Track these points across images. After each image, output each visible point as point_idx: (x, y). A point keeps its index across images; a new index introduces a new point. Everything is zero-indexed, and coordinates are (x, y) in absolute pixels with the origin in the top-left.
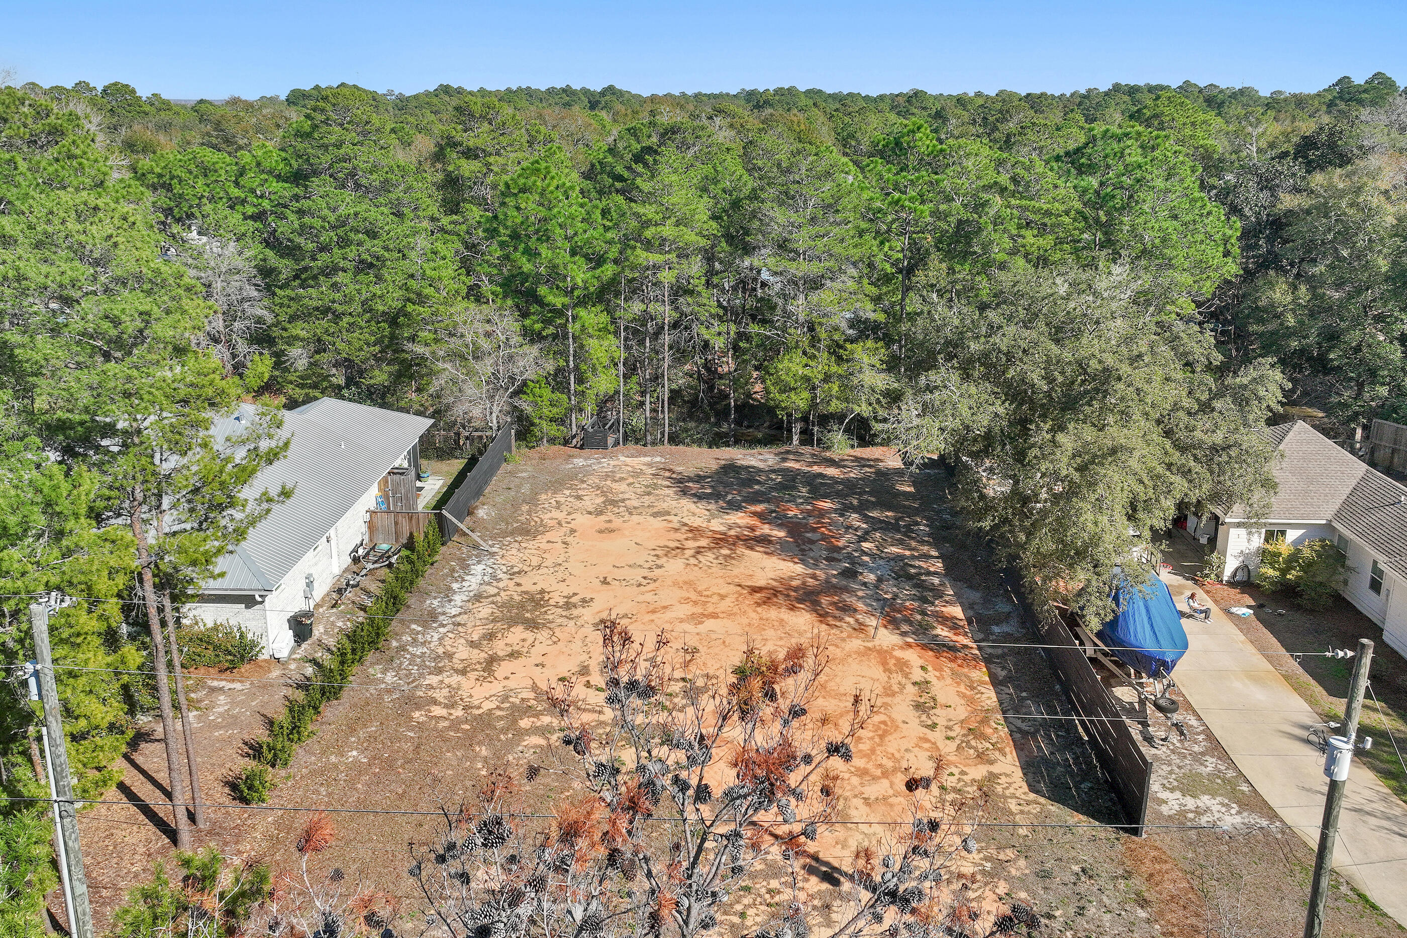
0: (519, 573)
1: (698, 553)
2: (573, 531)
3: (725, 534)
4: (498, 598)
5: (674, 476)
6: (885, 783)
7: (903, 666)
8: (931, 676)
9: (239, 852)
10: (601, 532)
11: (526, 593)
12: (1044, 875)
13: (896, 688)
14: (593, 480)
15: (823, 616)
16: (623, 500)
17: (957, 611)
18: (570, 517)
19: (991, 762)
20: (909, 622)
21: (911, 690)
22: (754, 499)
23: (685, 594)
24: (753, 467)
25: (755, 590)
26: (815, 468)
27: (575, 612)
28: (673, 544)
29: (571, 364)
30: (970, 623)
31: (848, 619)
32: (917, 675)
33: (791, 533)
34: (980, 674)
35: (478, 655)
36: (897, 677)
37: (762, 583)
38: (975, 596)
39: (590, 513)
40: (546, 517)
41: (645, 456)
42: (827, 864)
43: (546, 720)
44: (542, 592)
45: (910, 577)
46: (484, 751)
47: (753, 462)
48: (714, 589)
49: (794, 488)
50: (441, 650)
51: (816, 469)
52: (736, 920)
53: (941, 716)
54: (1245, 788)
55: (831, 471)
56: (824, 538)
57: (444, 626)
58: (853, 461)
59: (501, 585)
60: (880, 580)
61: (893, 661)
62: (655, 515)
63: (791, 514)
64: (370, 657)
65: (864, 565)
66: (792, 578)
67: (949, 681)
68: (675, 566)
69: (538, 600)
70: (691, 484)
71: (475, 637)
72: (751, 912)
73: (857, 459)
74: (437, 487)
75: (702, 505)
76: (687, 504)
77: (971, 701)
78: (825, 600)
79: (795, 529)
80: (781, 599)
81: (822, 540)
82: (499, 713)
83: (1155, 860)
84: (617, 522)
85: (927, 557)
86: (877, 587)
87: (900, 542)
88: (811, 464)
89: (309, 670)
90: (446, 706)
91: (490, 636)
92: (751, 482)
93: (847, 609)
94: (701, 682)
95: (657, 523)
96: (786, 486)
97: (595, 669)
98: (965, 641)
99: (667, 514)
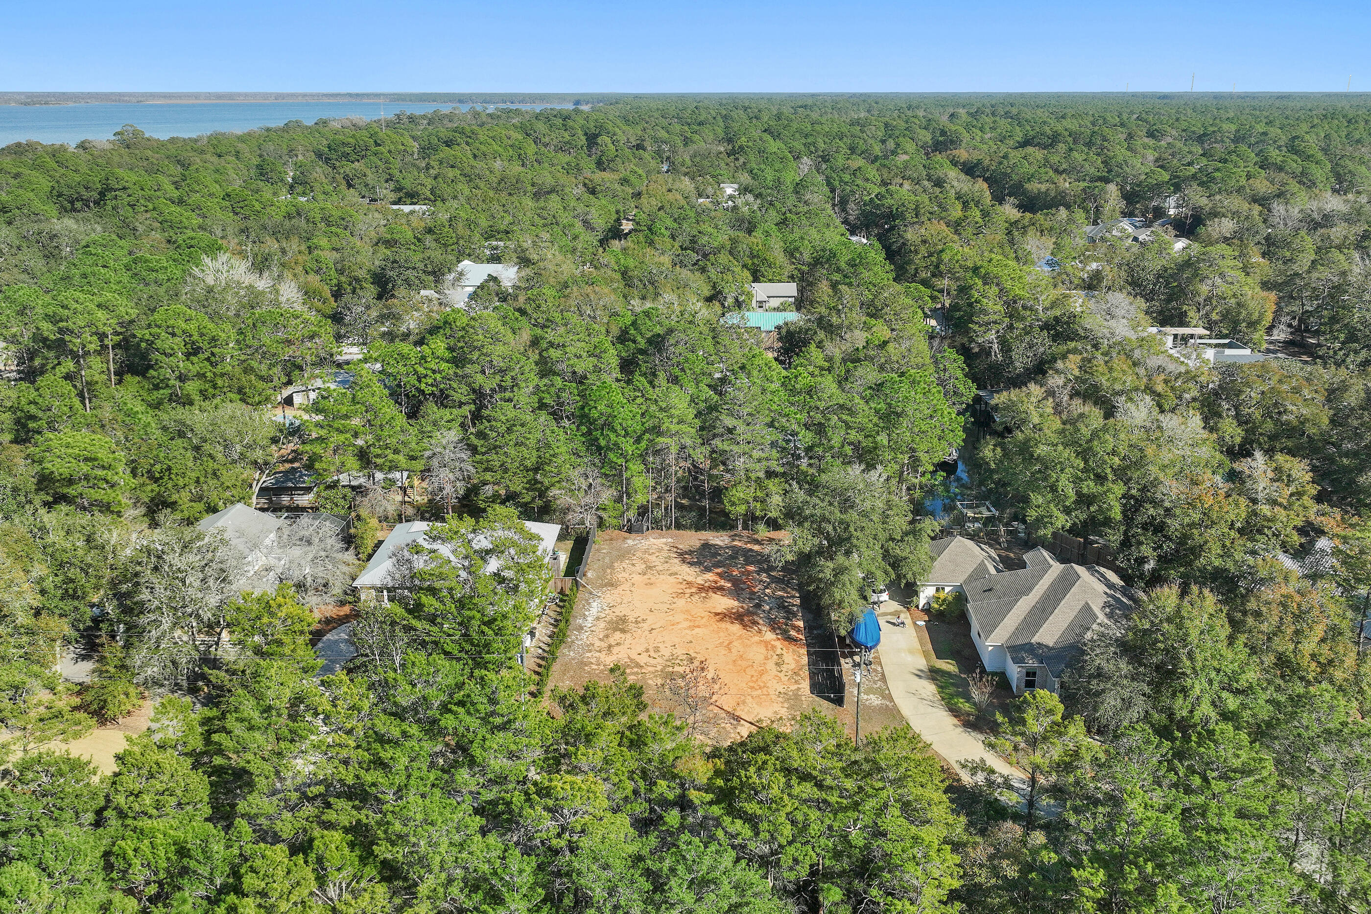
0: (613, 606)
1: (691, 595)
2: (633, 584)
3: (703, 585)
4: (606, 619)
5: (678, 551)
6: (760, 691)
7: (774, 647)
8: (784, 652)
10: (646, 584)
11: (618, 616)
13: (769, 657)
14: (639, 554)
15: (745, 626)
16: (655, 566)
17: (801, 624)
18: (631, 576)
19: (799, 684)
20: (780, 628)
21: (775, 657)
22: (717, 565)
23: (687, 617)
24: (717, 545)
25: (717, 614)
27: (640, 625)
28: (680, 591)
29: (624, 489)
30: (805, 629)
31: (755, 628)
32: (779, 651)
33: (733, 585)
34: (804, 651)
35: (604, 645)
36: (771, 653)
37: (719, 611)
39: (640, 574)
40: (620, 576)
41: (663, 538)
43: (636, 670)
44: (625, 615)
45: (784, 607)
47: (718, 542)
48: (699, 614)
49: (737, 558)
50: (588, 643)
51: (749, 546)
53: (784, 668)
54: (887, 692)
55: (756, 548)
57: (587, 632)
58: (768, 541)
59: (606, 612)
60: (771, 609)
61: (770, 646)
62: (671, 575)
63: (734, 574)
64: (562, 646)
65: (765, 601)
66: (733, 608)
67: (791, 654)
68: (681, 602)
69: (623, 620)
70: (687, 556)
71: (601, 637)
73: (771, 540)
74: (565, 558)
75: (693, 569)
76: (685, 568)
77: (797, 662)
78: (746, 619)
79: (736, 582)
80: (727, 619)
81: (748, 588)
83: (846, 714)
84: (653, 579)
85: (794, 597)
86: (769, 612)
87: (783, 589)
88: (746, 543)
89: (540, 651)
90: (597, 665)
91: (607, 636)
92: (716, 554)
93: (755, 623)
94: (693, 655)
95: (672, 579)
96: (733, 557)
97: (651, 650)
98: (801, 637)
99: (676, 574)
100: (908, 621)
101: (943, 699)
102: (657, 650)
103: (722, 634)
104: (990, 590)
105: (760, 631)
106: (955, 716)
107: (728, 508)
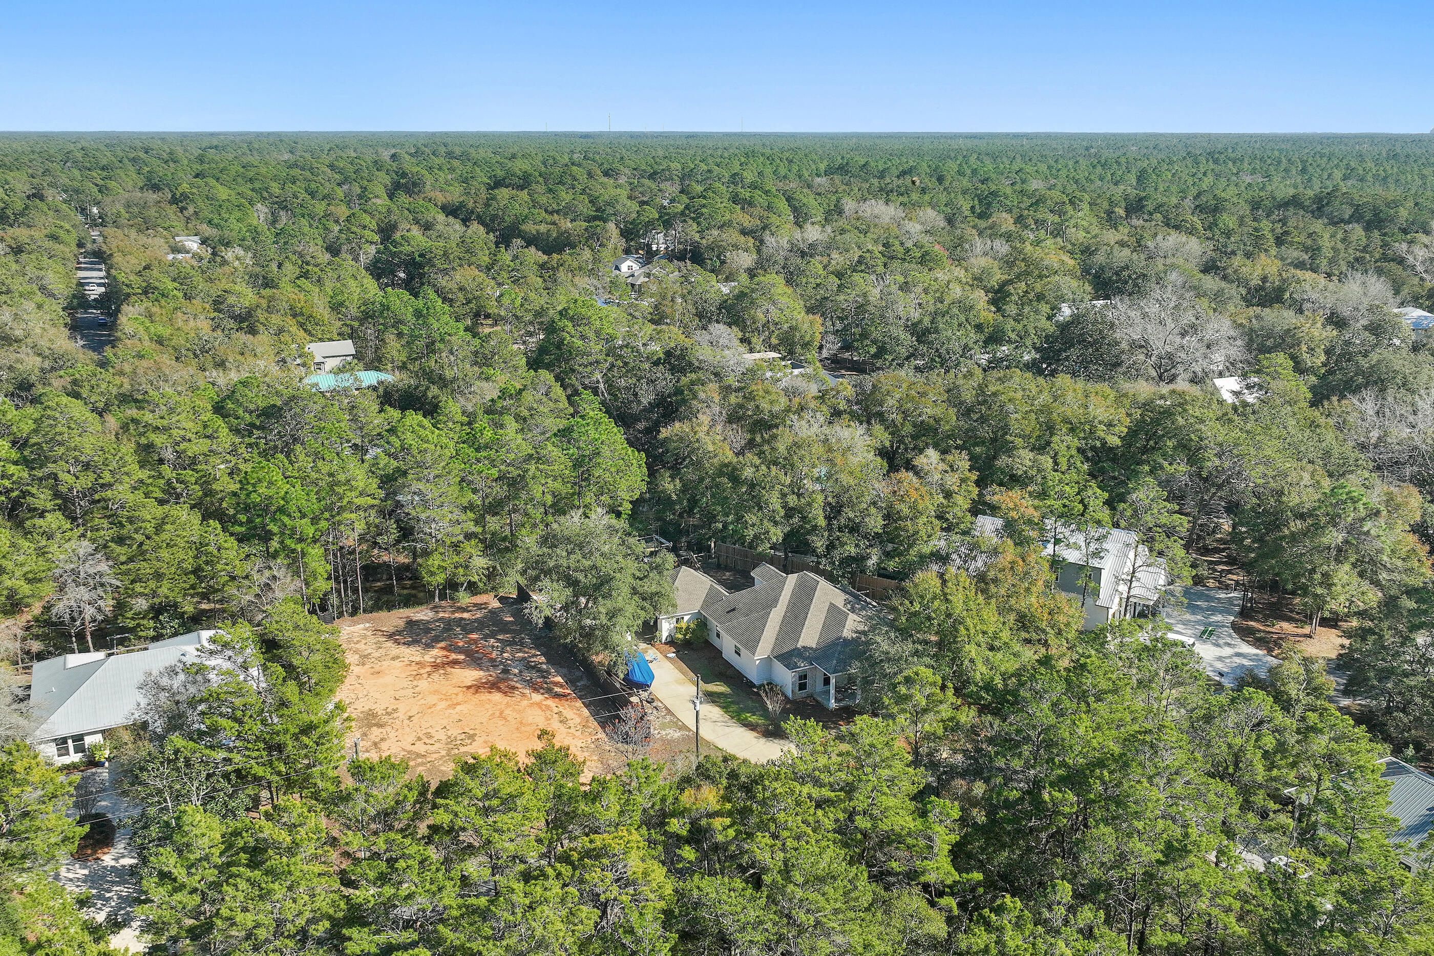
1: (429, 675)
3: (435, 663)
5: (385, 634)
7: (548, 707)
8: (561, 709)
10: (373, 674)
11: (363, 712)
13: (549, 716)
15: (505, 693)
16: (369, 654)
17: (559, 679)
19: (595, 735)
20: (542, 688)
21: (555, 716)
22: (437, 639)
23: (438, 697)
24: (423, 620)
25: (469, 687)
27: (394, 716)
28: (415, 673)
30: (567, 683)
31: (517, 693)
32: (556, 710)
33: (467, 656)
34: (579, 704)
36: (548, 713)
37: (469, 684)
38: (565, 671)
39: (358, 665)
41: (359, 624)
43: (420, 760)
44: (370, 710)
45: (533, 667)
47: (421, 617)
48: (450, 692)
49: (452, 629)
51: (457, 615)
53: (571, 724)
54: (679, 723)
55: (466, 615)
58: (473, 607)
60: (520, 672)
61: (544, 706)
62: (393, 659)
63: (460, 645)
65: (510, 665)
66: (481, 679)
67: (568, 709)
68: (423, 684)
69: (372, 714)
70: (397, 637)
73: (475, 605)
75: (413, 648)
76: (404, 650)
77: (580, 715)
78: (502, 686)
79: (467, 653)
80: (482, 690)
81: (484, 656)
84: (377, 667)
85: (535, 655)
86: (521, 675)
87: (520, 651)
88: (453, 612)
92: (428, 629)
93: (514, 688)
94: (471, 732)
95: (396, 663)
96: (448, 629)
97: (423, 737)
98: (568, 692)
99: (398, 657)
100: (660, 656)
101: (733, 718)
102: (429, 736)
103: (487, 706)
104: (733, 610)
105: (524, 695)
106: (753, 730)
107: (427, 578)
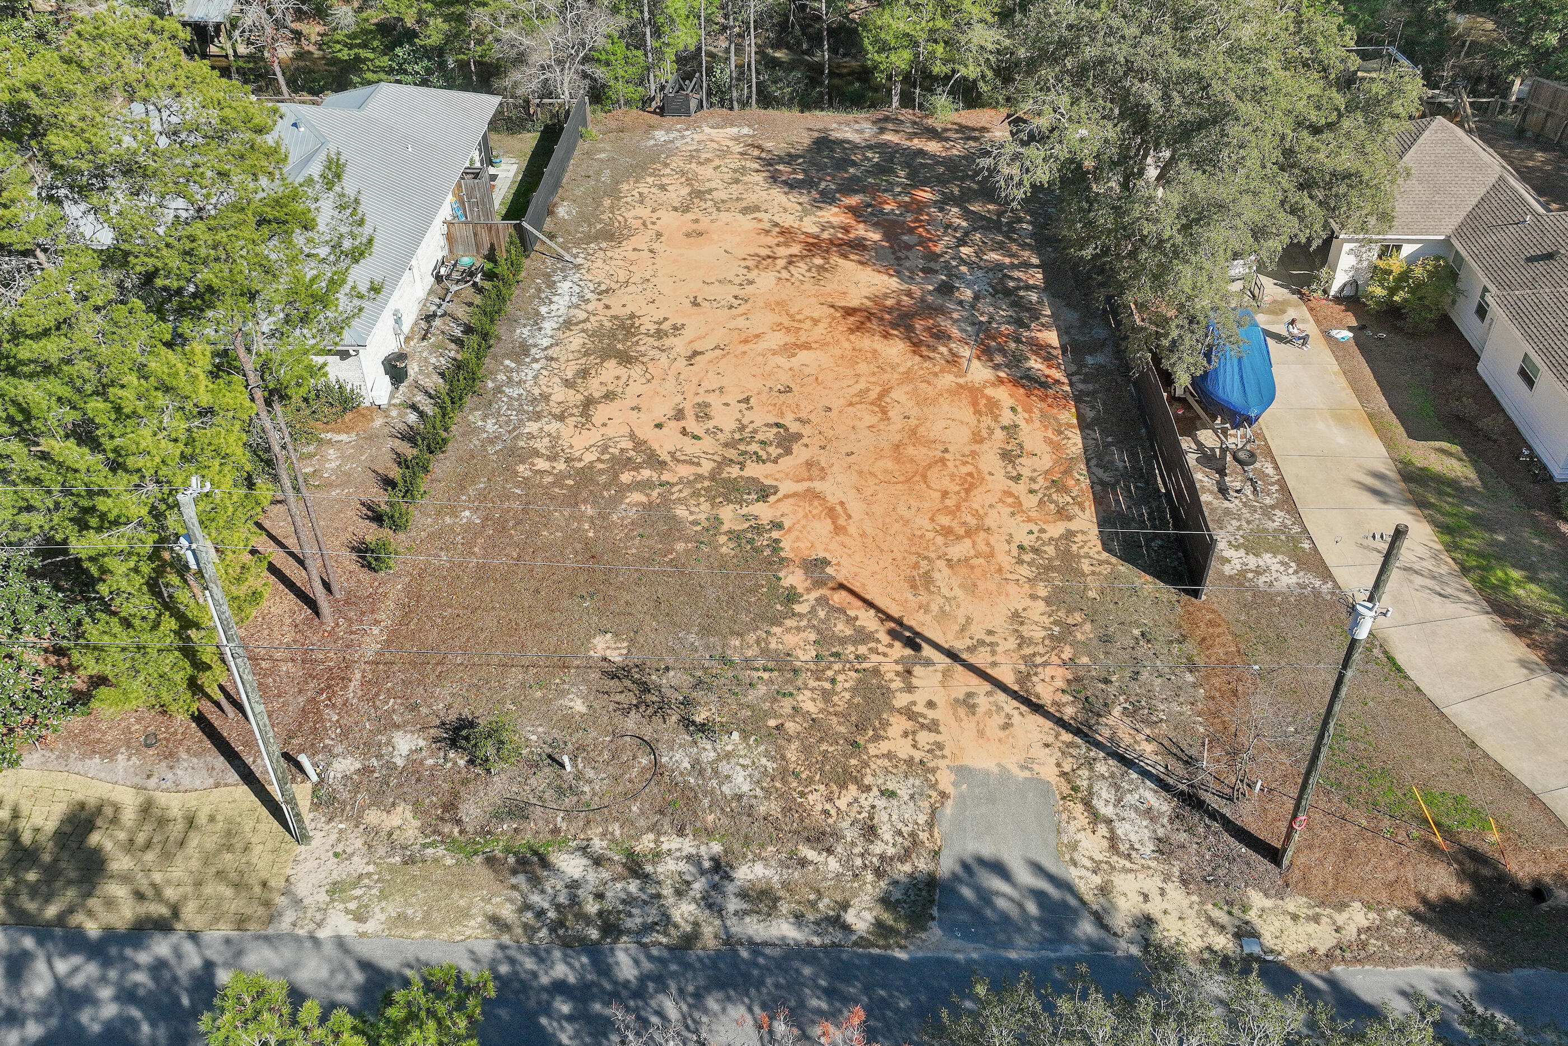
0: (607, 291)
1: (790, 263)
2: (659, 235)
3: (817, 237)
4: (588, 326)
5: (763, 155)
6: (968, 542)
7: (993, 405)
8: (1020, 419)
9: (377, 622)
10: (688, 235)
11: (616, 317)
12: (1106, 640)
13: (984, 433)
14: (676, 162)
15: (916, 345)
16: (710, 191)
17: (1051, 337)
18: (655, 215)
19: (1070, 518)
20: (1002, 350)
21: (999, 435)
22: (849, 188)
23: (779, 320)
24: (848, 142)
25: (849, 312)
26: (916, 141)
27: (668, 342)
28: (765, 252)
29: (646, 15)
30: (1064, 352)
31: (943, 350)
32: (1007, 417)
33: (887, 236)
34: (1068, 416)
35: (574, 398)
36: (987, 421)
37: (855, 303)
38: (1072, 317)
39: (675, 209)
40: (630, 215)
41: (732, 126)
42: (910, 629)
43: (646, 473)
44: (632, 316)
45: (1008, 293)
46: (589, 510)
47: (848, 134)
48: (807, 312)
49: (891, 171)
50: (536, 392)
51: (917, 143)
52: (827, 685)
53: (1026, 466)
54: (1306, 545)
55: (933, 147)
56: (922, 242)
57: (536, 361)
58: (957, 131)
59: (590, 307)
60: (977, 297)
61: (984, 401)
62: (745, 211)
63: (888, 208)
64: (469, 401)
65: (961, 277)
66: (886, 296)
67: (1037, 424)
68: (766, 281)
69: (627, 326)
70: (781, 167)
71: (569, 374)
72: (840, 678)
73: (962, 128)
74: (511, 174)
75: (794, 197)
76: (778, 196)
77: (1056, 447)
78: (919, 325)
79: (891, 228)
80: (874, 325)
81: (920, 244)
82: (600, 466)
83: (1211, 623)
84: (705, 222)
85: (1026, 265)
86: (973, 307)
87: (1000, 247)
88: (911, 136)
89: (412, 418)
90: (549, 459)
91: (584, 373)
92: (846, 162)
93: (941, 336)
94: (794, 427)
95: (746, 223)
96: (884, 169)
97: (690, 413)
98: (1058, 375)
99: (757, 209)
100: (1310, 327)
101: (1465, 570)
102: (703, 412)
103: (863, 368)
104: (1550, 256)
105: (953, 360)
106: (1517, 631)
107: (873, 56)
